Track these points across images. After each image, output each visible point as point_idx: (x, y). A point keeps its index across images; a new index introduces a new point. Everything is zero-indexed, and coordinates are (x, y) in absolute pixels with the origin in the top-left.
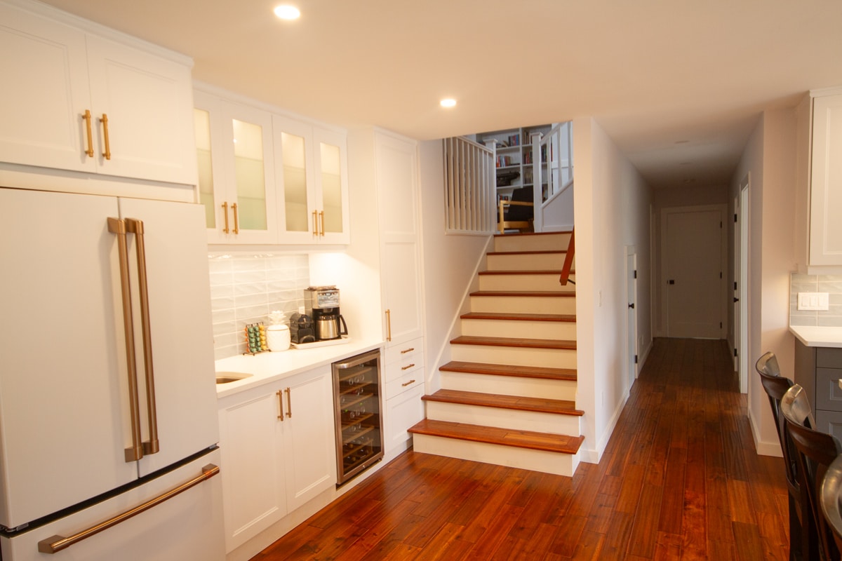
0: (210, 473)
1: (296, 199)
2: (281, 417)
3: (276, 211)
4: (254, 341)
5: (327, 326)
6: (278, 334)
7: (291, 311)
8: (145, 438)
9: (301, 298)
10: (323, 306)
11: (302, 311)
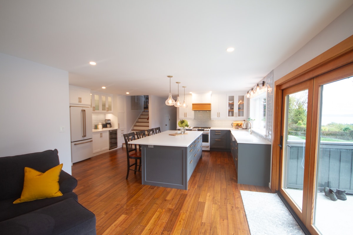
0: (92, 141)
1: (104, 105)
2: (101, 137)
3: (101, 107)
4: (96, 127)
5: (108, 126)
6: (100, 126)
7: (102, 123)
8: (85, 135)
9: (104, 121)
10: (108, 122)
11: (104, 123)
